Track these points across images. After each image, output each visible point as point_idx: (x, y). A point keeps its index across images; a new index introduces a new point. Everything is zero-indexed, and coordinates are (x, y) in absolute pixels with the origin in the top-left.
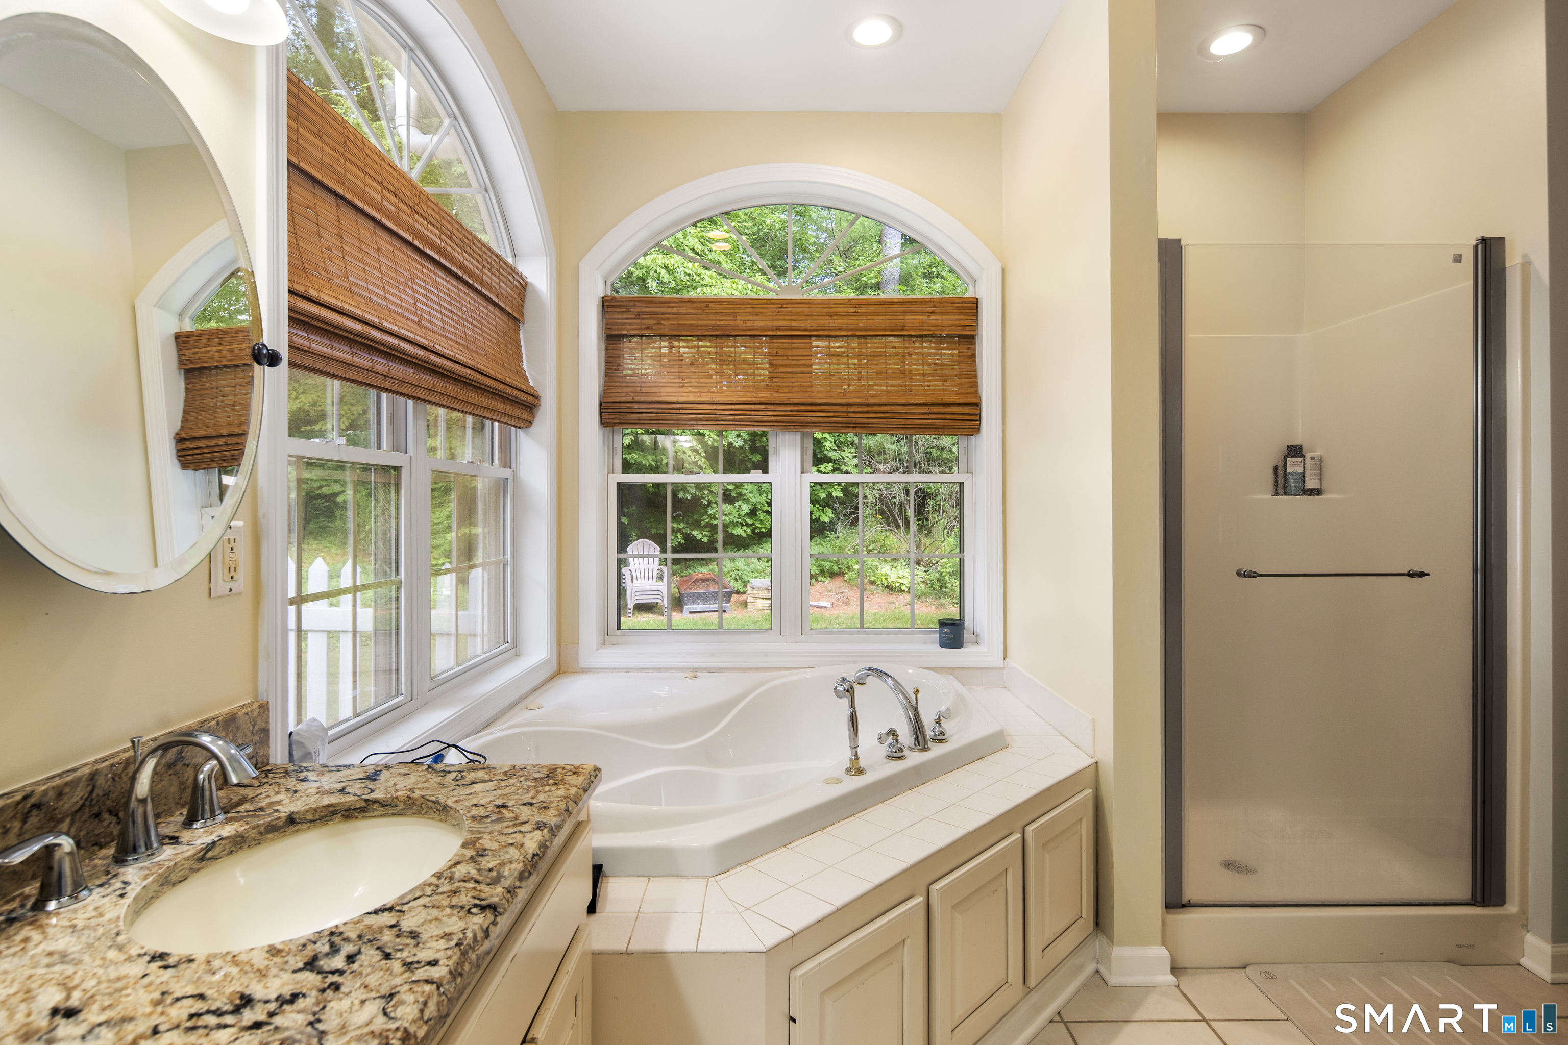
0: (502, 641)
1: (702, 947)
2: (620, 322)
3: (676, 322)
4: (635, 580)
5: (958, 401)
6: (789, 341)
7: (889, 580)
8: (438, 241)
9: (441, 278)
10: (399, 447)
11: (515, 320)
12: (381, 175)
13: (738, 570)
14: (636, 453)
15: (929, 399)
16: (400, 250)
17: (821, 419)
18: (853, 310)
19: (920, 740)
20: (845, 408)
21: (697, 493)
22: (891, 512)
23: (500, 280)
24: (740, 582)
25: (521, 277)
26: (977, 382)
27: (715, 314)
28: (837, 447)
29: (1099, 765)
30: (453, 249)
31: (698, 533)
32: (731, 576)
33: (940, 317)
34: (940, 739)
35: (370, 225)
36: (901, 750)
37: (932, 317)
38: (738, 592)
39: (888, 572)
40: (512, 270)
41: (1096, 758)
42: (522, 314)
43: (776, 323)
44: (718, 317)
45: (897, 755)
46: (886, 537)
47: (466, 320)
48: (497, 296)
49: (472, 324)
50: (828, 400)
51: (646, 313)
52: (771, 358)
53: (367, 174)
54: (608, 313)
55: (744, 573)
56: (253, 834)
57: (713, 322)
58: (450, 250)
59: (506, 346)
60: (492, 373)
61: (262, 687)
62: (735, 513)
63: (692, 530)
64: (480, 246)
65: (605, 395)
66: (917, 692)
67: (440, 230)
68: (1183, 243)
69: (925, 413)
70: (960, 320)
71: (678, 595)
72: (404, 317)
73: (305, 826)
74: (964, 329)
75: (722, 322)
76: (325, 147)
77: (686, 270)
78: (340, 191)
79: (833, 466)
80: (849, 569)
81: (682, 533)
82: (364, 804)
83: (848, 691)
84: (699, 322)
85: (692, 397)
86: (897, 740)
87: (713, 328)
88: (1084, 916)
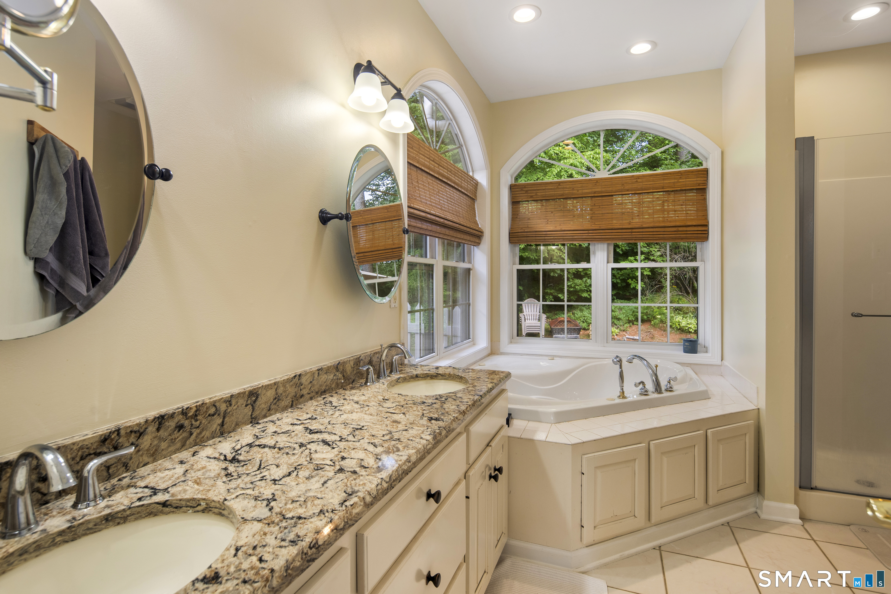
0: (468, 338)
1: (547, 440)
2: (518, 195)
3: (544, 193)
4: (526, 320)
5: (695, 224)
6: (601, 198)
7: (681, 325)
8: (447, 174)
9: (448, 189)
10: (433, 257)
11: (473, 199)
12: (429, 155)
13: (585, 317)
14: (527, 252)
15: (678, 224)
16: (435, 182)
17: (617, 236)
18: (635, 181)
19: (658, 388)
20: (630, 231)
21: (561, 273)
22: (683, 284)
23: (468, 184)
24: (585, 323)
25: (475, 180)
26: (707, 213)
27: (563, 188)
28: (647, 245)
29: (760, 410)
30: (451, 176)
31: (562, 295)
32: (581, 320)
33: (684, 180)
34: (670, 390)
35: (425, 175)
36: (646, 391)
37: (680, 180)
38: (584, 329)
39: (680, 320)
40: (472, 178)
41: (759, 407)
42: (476, 196)
43: (594, 190)
44: (565, 190)
45: (645, 393)
46: (680, 299)
47: (456, 204)
48: (467, 191)
49: (458, 205)
50: (621, 227)
51: (530, 190)
52: (592, 207)
53: (425, 157)
54: (513, 192)
55: (588, 318)
56: (408, 378)
57: (562, 192)
58: (450, 177)
59: (470, 212)
60: (465, 224)
61: (402, 339)
62: (583, 285)
63: (558, 294)
64: (460, 172)
65: (512, 229)
66: (656, 366)
67: (447, 170)
68: (815, 138)
69: (675, 231)
70: (697, 181)
71: (550, 329)
72: (436, 207)
73: (420, 379)
74: (699, 185)
75: (566, 192)
76: (414, 152)
77: (555, 151)
78: (418, 166)
79: (644, 257)
80: (655, 318)
81: (552, 295)
82: (436, 375)
83: (619, 361)
84: (555, 193)
85: (551, 228)
86: (645, 387)
87: (562, 195)
88: (747, 482)
